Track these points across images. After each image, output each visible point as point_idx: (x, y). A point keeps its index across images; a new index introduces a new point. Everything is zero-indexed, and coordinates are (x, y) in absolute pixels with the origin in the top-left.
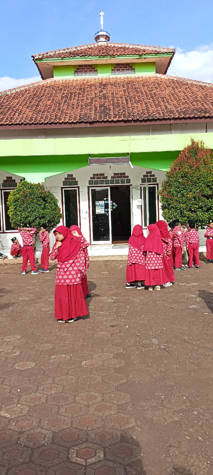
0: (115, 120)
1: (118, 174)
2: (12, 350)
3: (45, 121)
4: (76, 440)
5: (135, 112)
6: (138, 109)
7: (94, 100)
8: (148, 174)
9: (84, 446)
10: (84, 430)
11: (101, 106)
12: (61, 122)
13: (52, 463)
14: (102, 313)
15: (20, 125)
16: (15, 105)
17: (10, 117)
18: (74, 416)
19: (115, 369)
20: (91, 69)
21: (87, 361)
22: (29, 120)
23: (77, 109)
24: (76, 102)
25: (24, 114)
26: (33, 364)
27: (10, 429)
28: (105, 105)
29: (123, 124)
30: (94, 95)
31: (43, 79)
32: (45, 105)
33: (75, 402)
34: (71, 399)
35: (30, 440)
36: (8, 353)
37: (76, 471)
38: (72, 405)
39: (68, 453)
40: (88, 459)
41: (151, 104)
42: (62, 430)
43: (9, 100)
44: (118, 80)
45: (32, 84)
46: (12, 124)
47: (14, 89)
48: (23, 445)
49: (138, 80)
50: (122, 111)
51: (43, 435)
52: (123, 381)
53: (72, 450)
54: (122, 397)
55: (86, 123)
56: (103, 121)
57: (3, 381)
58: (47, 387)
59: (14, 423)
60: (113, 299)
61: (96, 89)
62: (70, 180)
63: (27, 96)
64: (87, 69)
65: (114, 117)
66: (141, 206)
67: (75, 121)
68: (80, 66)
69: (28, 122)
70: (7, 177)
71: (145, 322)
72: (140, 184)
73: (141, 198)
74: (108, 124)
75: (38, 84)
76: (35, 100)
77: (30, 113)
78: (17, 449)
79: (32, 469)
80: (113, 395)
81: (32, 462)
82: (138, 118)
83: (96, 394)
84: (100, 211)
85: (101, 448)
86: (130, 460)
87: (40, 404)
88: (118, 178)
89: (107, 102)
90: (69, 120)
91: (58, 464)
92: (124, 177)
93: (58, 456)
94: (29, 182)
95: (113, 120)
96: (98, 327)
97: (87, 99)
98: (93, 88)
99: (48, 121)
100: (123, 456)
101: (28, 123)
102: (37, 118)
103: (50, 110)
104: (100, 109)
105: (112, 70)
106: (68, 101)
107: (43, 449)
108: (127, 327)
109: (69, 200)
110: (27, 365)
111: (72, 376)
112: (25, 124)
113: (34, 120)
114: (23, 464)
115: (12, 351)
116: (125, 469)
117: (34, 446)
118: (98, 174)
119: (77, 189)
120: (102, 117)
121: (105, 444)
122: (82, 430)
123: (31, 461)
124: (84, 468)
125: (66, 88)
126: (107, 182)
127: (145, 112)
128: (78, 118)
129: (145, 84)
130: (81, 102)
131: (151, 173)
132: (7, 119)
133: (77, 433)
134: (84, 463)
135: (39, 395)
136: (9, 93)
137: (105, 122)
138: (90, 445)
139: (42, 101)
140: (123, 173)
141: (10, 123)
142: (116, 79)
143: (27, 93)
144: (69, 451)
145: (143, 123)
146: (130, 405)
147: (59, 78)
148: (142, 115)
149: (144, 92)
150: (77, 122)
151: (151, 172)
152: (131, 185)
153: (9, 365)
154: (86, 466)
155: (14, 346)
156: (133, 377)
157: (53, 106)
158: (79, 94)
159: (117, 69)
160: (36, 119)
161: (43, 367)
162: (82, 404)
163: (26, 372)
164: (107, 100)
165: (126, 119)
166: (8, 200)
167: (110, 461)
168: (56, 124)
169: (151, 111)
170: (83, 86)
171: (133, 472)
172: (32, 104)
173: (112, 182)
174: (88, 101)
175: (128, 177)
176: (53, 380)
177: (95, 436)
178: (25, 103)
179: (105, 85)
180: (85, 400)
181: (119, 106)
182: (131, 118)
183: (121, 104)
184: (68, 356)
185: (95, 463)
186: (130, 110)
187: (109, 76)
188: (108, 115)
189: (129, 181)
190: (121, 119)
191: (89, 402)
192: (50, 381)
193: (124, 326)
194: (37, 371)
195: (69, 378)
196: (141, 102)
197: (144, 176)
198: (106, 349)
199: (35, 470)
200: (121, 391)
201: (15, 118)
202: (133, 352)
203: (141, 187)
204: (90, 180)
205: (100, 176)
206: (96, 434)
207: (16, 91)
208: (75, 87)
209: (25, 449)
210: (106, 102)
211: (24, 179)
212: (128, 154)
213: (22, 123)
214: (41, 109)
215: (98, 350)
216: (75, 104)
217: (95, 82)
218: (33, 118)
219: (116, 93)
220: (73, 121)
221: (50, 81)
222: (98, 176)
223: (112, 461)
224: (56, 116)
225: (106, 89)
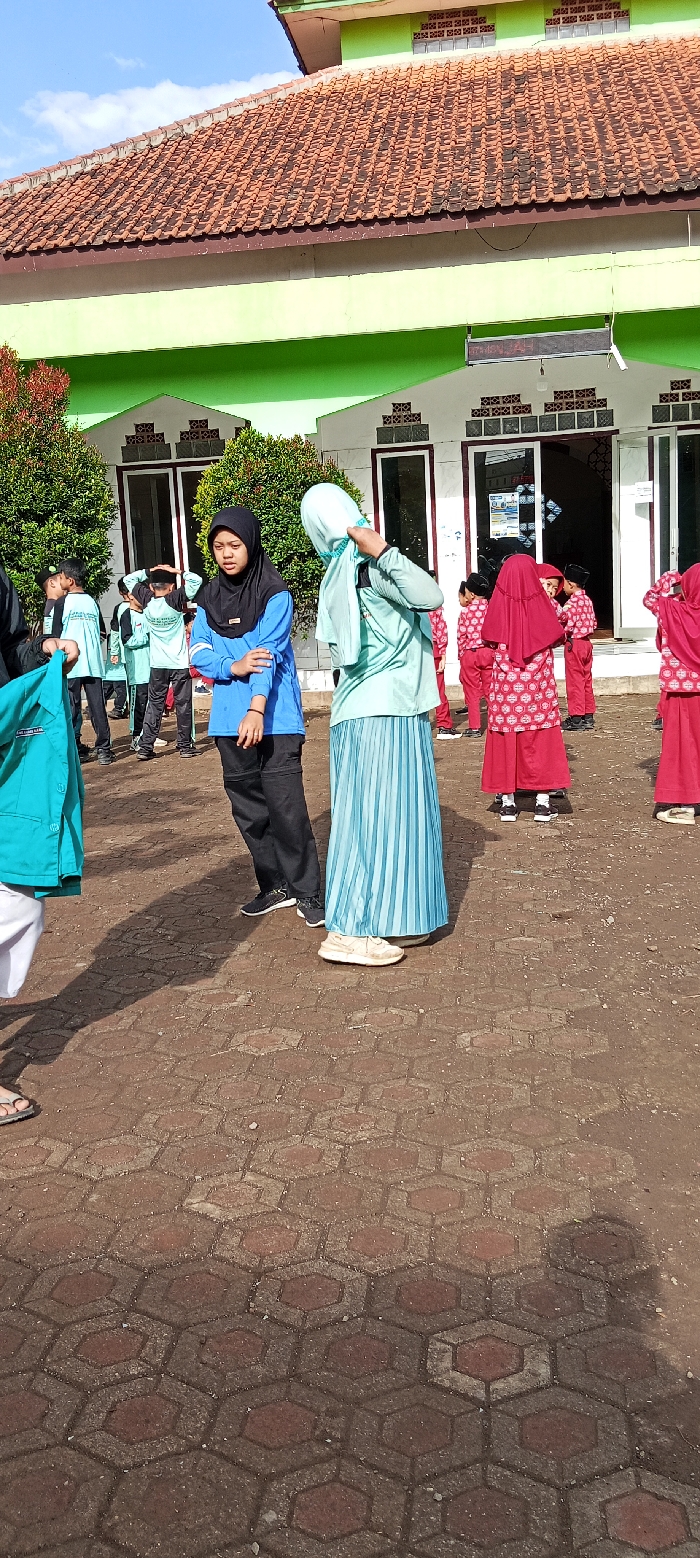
0: (560, 198)
1: (569, 394)
2: (224, 987)
3: (313, 219)
4: (451, 1308)
5: (631, 166)
6: (642, 156)
7: (484, 135)
8: (678, 388)
9: (477, 1330)
10: (477, 1276)
11: (509, 153)
12: (370, 216)
13: (369, 1388)
14: (521, 872)
15: (230, 235)
16: (212, 169)
17: (196, 211)
18: (438, 1222)
19: (576, 1063)
20: (470, 22)
21: (476, 1034)
22: (262, 219)
23: (426, 170)
24: (422, 146)
25: (243, 197)
26: (294, 1038)
27: (221, 1259)
28: (526, 149)
29: (587, 212)
30: (484, 114)
31: (306, 73)
32: (313, 162)
33: (439, 1172)
34: (426, 1159)
35: (289, 1301)
36: (211, 999)
37: (453, 1421)
38: (431, 1182)
39: (424, 1354)
40: (496, 1379)
41: (691, 136)
42: (400, 1269)
43: (193, 153)
44: (569, 59)
45: (270, 93)
46: (205, 236)
47: (210, 113)
48: (266, 1317)
49: (641, 51)
50: (583, 165)
51: (334, 1286)
52: (605, 1108)
53: (438, 1344)
54: (606, 1161)
55: (456, 215)
56: (517, 206)
57: (197, 1092)
58: (342, 1117)
59: (236, 1239)
60: (556, 827)
61: (490, 92)
62: (403, 424)
63: (251, 136)
64: (458, 23)
65: (558, 190)
66: (651, 505)
67: (418, 212)
68: (435, 15)
69: (257, 224)
70: (191, 422)
71: (674, 905)
72: (650, 428)
73: (651, 478)
74: (534, 216)
75: (289, 91)
76: (279, 147)
77: (262, 194)
78: (249, 1332)
79: (300, 1405)
80: (572, 1155)
81: (300, 1378)
82: (642, 186)
83: (514, 1149)
84: (504, 527)
85: (540, 1341)
86: (648, 1391)
87: (320, 1175)
88: (567, 409)
89: (531, 136)
90: (400, 208)
91: (391, 1391)
92: (592, 404)
93: (390, 1363)
94: (265, 435)
95: (551, 200)
96: (506, 918)
97: (461, 131)
98: (481, 91)
99: (324, 217)
100: (621, 1377)
101: (256, 230)
102: (289, 210)
103: (332, 179)
104: (504, 165)
105: (549, 22)
106: (392, 144)
107: (335, 1336)
108: (611, 920)
109: (398, 496)
110: (274, 1041)
111: (426, 1080)
112: (249, 234)
113: (276, 216)
114: (267, 1384)
115: (222, 991)
116: (631, 1426)
117: (304, 1322)
118: (498, 398)
119: (425, 453)
120: (513, 192)
121: (554, 1329)
122: (467, 1273)
123: (294, 1375)
124: (481, 1410)
125: (387, 99)
126: (531, 424)
127: (667, 165)
128: (429, 199)
129: (667, 67)
130: (438, 145)
131: (688, 387)
132: (188, 217)
133: (451, 1284)
134: (481, 1394)
135: (315, 1143)
136: (190, 130)
137: (525, 208)
138: (501, 1329)
139: (305, 148)
140: (588, 390)
141: (199, 233)
142: (560, 55)
143: (253, 123)
144: (425, 1345)
145: (663, 206)
146: (636, 1192)
147: (361, 65)
148: (658, 176)
149: (663, 95)
150: (426, 215)
151: (689, 381)
152: (617, 432)
153: (215, 1037)
154: (488, 1406)
155: (229, 977)
156: (642, 1094)
157: (342, 164)
158: (431, 116)
159: (565, 15)
160: (283, 215)
161: (327, 1049)
162: (464, 1180)
163: (272, 1064)
164: (531, 131)
165: (598, 194)
166: (198, 496)
167: (575, 1390)
168: (351, 224)
169: (690, 160)
170: (445, 88)
171: (659, 1437)
172: (269, 162)
173: (547, 423)
174: (464, 139)
175: (605, 405)
176: (364, 1094)
177: (518, 1298)
178: (245, 161)
179: (523, 79)
180: (475, 1169)
181: (575, 149)
182: (617, 190)
183: (581, 141)
184: (411, 1014)
185: (520, 1395)
186: (612, 162)
187: (537, 46)
188: (533, 182)
189: (607, 417)
190: (579, 195)
191: (488, 1174)
192: (352, 1093)
193: (598, 918)
194: (309, 1062)
195: (415, 1087)
196: (653, 132)
197: (663, 397)
198: (538, 996)
199: (311, 1409)
200: (601, 1142)
201: (215, 214)
202: (637, 1006)
203: (651, 440)
204: (470, 418)
205: (504, 402)
206: (518, 1292)
207: (216, 120)
208: (416, 94)
209: (274, 1330)
210: (528, 135)
211: (248, 423)
212: (607, 318)
213: (237, 229)
214: (301, 177)
215: (511, 996)
216: (416, 152)
217: (486, 70)
218: (274, 211)
219: (562, 104)
220: (410, 210)
221: (330, 76)
222: (498, 403)
223: (582, 1392)
224: (353, 196)
225: (527, 91)
